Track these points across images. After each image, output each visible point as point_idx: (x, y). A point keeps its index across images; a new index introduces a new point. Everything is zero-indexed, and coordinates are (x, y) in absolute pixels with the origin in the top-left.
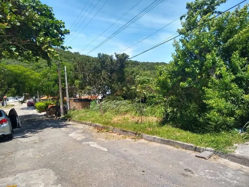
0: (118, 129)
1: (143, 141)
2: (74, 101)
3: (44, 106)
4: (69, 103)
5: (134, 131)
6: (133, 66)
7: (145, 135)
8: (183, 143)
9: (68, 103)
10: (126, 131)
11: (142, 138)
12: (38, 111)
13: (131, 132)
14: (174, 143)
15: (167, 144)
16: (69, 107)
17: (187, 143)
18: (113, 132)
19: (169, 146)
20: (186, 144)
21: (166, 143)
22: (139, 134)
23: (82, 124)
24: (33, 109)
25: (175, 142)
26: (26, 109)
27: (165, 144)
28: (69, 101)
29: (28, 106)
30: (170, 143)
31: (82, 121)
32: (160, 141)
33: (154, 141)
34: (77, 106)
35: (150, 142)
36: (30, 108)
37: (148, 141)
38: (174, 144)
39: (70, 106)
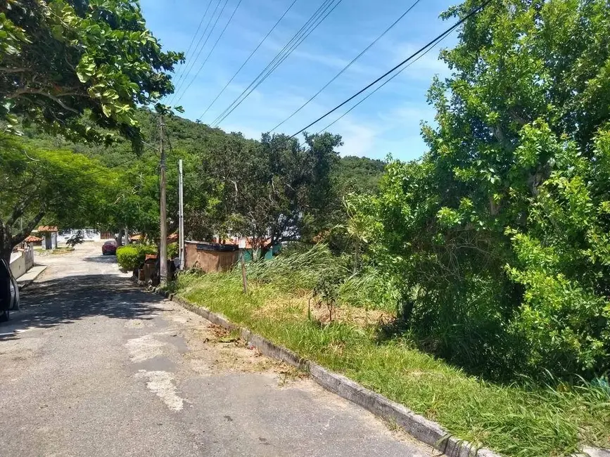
0: (258, 337)
1: (307, 385)
2: (198, 250)
3: (135, 256)
4: (185, 254)
5: (292, 349)
6: (371, 173)
7: (317, 369)
8: (412, 414)
9: (183, 253)
10: (274, 347)
11: (308, 375)
12: (121, 267)
13: (286, 353)
14: (387, 409)
15: (367, 408)
16: (182, 262)
17: (426, 415)
18: (246, 344)
19: (372, 416)
20: (419, 418)
21: (364, 404)
22: (303, 362)
23: (192, 311)
24: (113, 262)
25: (390, 407)
26: (98, 262)
27: (361, 405)
28: (185, 248)
29: (104, 254)
30: (376, 405)
31: (193, 304)
32: (349, 394)
33: (336, 392)
34: (205, 261)
35: (326, 392)
36: (107, 258)
37: (320, 389)
38: (386, 412)
39: (185, 261)
